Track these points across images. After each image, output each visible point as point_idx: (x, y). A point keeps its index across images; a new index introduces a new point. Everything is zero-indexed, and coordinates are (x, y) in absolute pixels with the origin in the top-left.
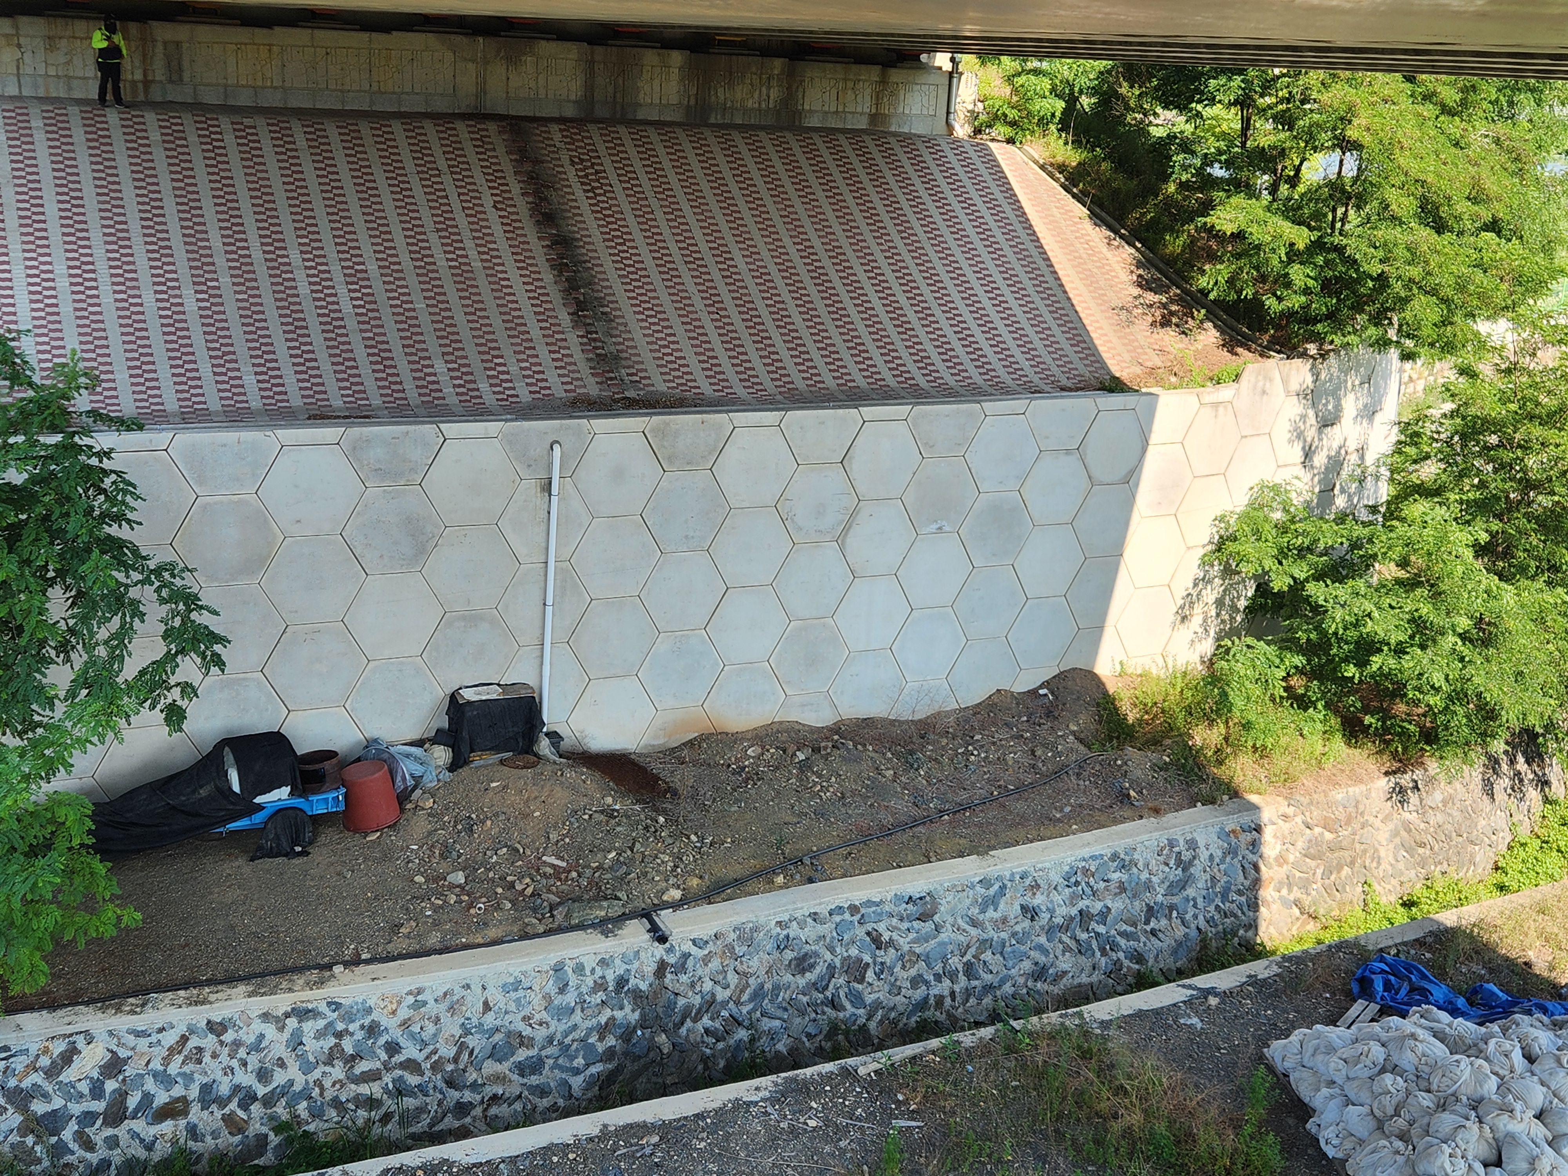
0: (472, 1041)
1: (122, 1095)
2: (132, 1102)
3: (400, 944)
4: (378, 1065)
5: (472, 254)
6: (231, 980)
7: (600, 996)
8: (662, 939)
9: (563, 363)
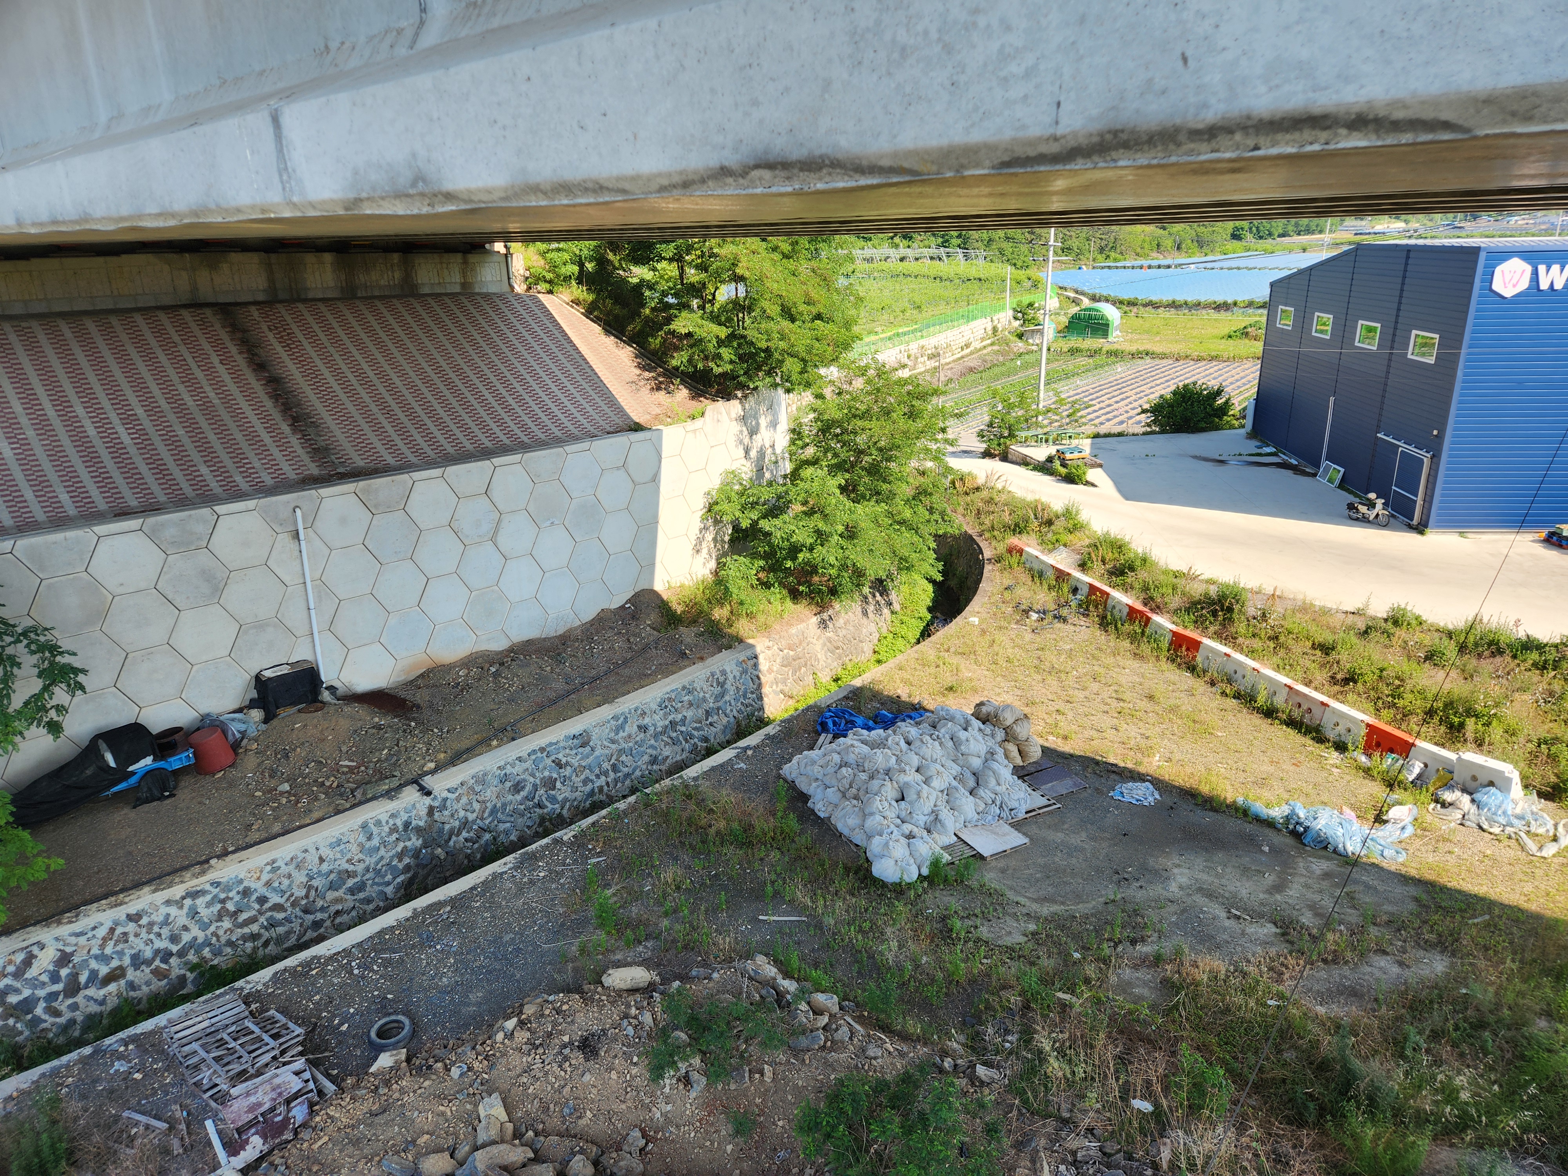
0: (315, 883)
1: (74, 976)
2: (83, 978)
3: (254, 836)
4: (254, 913)
5: (212, 395)
6: (137, 885)
7: (395, 836)
8: (429, 793)
9: (291, 457)
